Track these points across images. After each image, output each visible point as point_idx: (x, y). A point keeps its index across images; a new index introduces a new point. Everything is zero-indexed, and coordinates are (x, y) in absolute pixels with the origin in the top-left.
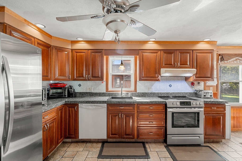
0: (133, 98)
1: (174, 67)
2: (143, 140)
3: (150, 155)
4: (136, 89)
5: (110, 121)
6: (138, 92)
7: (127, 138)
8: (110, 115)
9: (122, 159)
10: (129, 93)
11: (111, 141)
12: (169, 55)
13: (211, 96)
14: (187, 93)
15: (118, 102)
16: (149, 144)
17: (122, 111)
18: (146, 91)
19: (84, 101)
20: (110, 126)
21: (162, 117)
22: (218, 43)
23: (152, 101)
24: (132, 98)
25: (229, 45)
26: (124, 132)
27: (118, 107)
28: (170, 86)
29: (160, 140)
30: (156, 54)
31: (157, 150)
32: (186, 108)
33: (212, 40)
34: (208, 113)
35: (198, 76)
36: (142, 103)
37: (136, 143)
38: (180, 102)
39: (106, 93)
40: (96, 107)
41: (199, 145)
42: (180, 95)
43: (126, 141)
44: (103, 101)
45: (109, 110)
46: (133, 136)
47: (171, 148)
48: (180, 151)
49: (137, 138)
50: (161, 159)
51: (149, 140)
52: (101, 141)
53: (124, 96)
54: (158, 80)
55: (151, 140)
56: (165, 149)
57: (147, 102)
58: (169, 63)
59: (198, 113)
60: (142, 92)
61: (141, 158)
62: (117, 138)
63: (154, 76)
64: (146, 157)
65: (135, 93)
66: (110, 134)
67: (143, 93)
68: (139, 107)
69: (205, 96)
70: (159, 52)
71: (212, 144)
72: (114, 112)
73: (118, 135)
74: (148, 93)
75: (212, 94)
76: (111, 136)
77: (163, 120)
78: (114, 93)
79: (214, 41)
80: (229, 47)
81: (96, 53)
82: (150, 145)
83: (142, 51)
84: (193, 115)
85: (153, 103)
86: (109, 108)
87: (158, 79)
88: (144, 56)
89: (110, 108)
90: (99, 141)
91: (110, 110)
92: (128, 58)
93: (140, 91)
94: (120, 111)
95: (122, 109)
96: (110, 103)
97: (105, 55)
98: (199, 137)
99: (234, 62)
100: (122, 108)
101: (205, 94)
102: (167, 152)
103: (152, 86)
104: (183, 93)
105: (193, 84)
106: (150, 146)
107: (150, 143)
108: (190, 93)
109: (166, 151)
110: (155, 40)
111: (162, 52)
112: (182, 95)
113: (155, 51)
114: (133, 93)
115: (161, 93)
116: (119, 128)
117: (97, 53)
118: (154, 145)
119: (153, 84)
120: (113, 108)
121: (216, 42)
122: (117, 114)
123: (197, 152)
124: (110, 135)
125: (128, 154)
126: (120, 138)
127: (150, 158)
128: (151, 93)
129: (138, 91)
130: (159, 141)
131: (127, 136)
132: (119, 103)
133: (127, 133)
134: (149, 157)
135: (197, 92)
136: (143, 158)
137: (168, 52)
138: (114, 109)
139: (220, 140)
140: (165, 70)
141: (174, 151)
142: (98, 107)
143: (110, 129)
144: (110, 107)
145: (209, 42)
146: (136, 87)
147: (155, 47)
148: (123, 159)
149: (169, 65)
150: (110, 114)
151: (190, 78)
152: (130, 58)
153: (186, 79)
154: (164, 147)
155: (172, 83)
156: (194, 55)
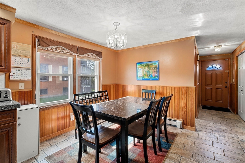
99: (56, 51)
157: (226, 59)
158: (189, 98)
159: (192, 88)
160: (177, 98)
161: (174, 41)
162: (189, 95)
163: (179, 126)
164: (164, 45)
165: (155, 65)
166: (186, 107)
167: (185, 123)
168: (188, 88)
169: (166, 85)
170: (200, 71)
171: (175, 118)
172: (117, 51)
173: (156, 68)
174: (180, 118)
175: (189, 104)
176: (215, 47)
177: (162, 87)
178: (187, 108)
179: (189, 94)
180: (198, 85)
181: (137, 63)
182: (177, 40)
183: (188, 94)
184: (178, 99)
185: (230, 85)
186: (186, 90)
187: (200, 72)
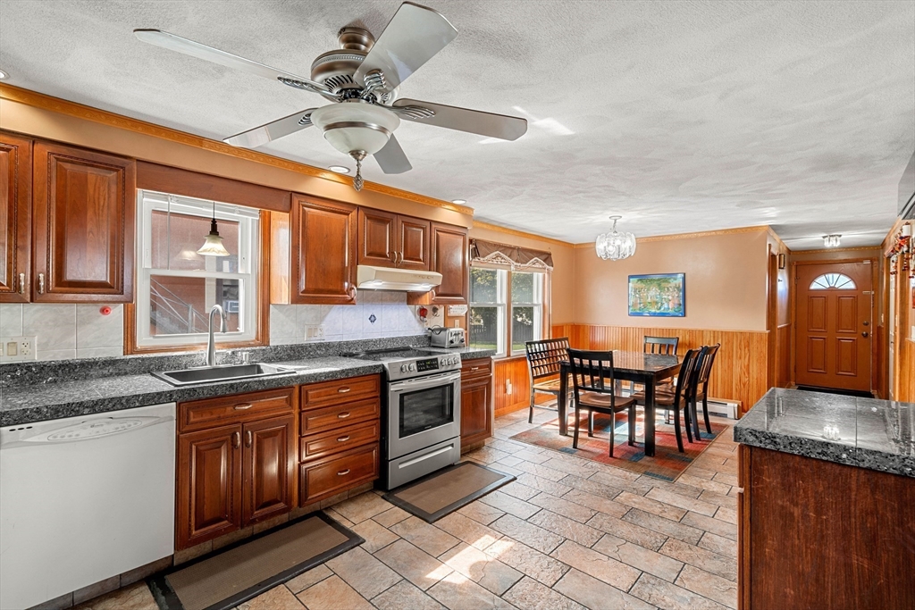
0: (263, 366)
1: (391, 263)
2: (317, 506)
3: (358, 533)
4: (268, 335)
5: (191, 473)
6: (276, 344)
7: (262, 518)
8: (194, 447)
9: (282, 585)
10: (238, 349)
11: (190, 558)
12: (379, 227)
13: (462, 341)
14: (409, 339)
15: (232, 385)
16: (338, 510)
17: (242, 420)
18: (304, 340)
19: (38, 411)
20: (190, 493)
21: (372, 412)
22: (476, 213)
23: (348, 367)
24: (259, 366)
25: (486, 221)
26: (252, 499)
27: (229, 409)
28: (372, 319)
29: (364, 486)
30: (346, 217)
31: (369, 514)
32: (428, 377)
33: (468, 204)
34: (468, 383)
35: (440, 291)
36: (318, 378)
37: (297, 524)
38: (418, 362)
39: (126, 362)
40: (119, 425)
41: (451, 467)
42: (396, 345)
43: (256, 531)
44: (158, 394)
45: (187, 428)
46: (286, 503)
47: (400, 495)
48: (424, 493)
49: (300, 505)
50: (393, 529)
51: (335, 498)
52: (137, 577)
53: (222, 366)
54: (350, 302)
55: (339, 498)
56: (388, 503)
57: (332, 372)
58: (378, 251)
59: (451, 385)
60: (289, 343)
61: (342, 553)
62: (227, 531)
63: (339, 288)
64: (356, 544)
65: (264, 348)
66: (193, 528)
67: (292, 348)
68: (307, 393)
69: (452, 342)
70: (354, 213)
71: (471, 455)
72: (211, 432)
73: (226, 519)
74: (310, 347)
75: (464, 337)
76: (198, 531)
77: (375, 422)
78: (168, 358)
79: (469, 208)
80: (485, 226)
81: (87, 165)
82: (343, 511)
83: (303, 199)
84: (437, 393)
85: (350, 375)
86: (188, 418)
87: (348, 297)
88: (309, 218)
89: (192, 420)
90: (127, 581)
91: (194, 427)
92: (233, 211)
93: (282, 341)
94: (236, 421)
95: (245, 413)
96: (195, 396)
97: (138, 187)
98: (452, 445)
100: (247, 407)
101: (450, 339)
102: (397, 508)
103: (322, 320)
104: (402, 339)
105: (423, 312)
106: (345, 514)
107: (339, 505)
108: (418, 339)
109: (393, 506)
110: (347, 171)
111: (361, 212)
112: (400, 345)
113: (343, 208)
114: (254, 348)
115: (347, 343)
116: (232, 488)
117: (92, 166)
118: (352, 508)
119: (325, 316)
120: (206, 417)
121: (472, 210)
122: (224, 438)
123: (457, 480)
124: (194, 532)
125: (295, 563)
126: (237, 526)
127: (365, 541)
128: (319, 346)
129: (274, 341)
130: (363, 489)
131: (266, 510)
132: (233, 392)
133: (266, 498)
134: (361, 540)
135: (434, 335)
136: (347, 548)
137: (377, 217)
138: (214, 416)
139: (481, 442)
140: (377, 271)
141: (413, 498)
142: (132, 423)
143: (190, 505)
144: (192, 413)
145: (460, 208)
146: (268, 326)
147: (344, 193)
148: (286, 581)
149: (379, 257)
150: (194, 442)
151: (424, 298)
152: (241, 213)
153: (412, 298)
154: (383, 500)
155: (378, 311)
156: (433, 234)
157: (867, 259)
158: (755, 354)
159: (761, 334)
160: (727, 354)
161: (721, 233)
162: (755, 349)
163: (731, 415)
164: (697, 238)
165: (675, 282)
166: (749, 373)
167: (745, 408)
168: (751, 334)
169: (700, 328)
170: (794, 290)
171: (723, 397)
172: (577, 245)
173: (678, 288)
174: (734, 397)
175: (754, 369)
176: (824, 237)
177: (691, 332)
178: (751, 376)
179: (754, 344)
180: (781, 328)
181: (630, 277)
182: (728, 230)
183: (751, 346)
184: (730, 357)
185: (876, 332)
186: (747, 338)
187: (793, 294)
